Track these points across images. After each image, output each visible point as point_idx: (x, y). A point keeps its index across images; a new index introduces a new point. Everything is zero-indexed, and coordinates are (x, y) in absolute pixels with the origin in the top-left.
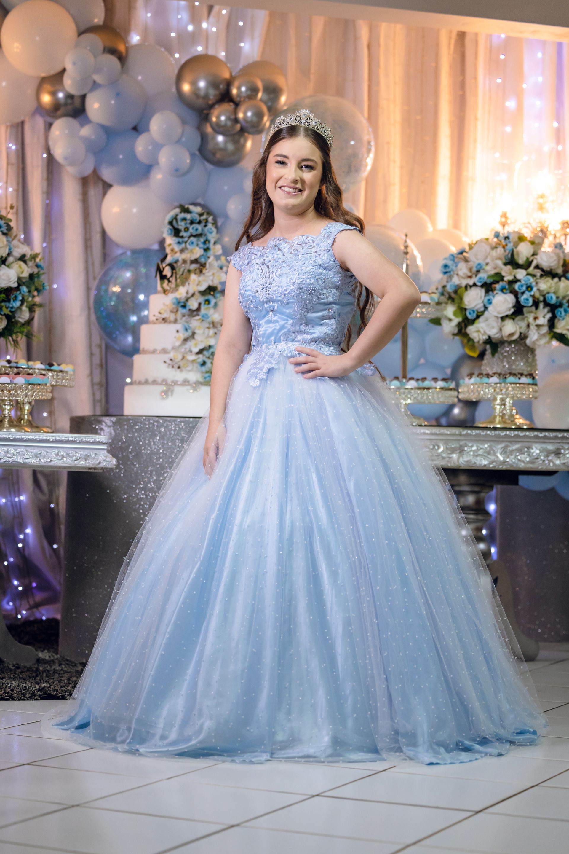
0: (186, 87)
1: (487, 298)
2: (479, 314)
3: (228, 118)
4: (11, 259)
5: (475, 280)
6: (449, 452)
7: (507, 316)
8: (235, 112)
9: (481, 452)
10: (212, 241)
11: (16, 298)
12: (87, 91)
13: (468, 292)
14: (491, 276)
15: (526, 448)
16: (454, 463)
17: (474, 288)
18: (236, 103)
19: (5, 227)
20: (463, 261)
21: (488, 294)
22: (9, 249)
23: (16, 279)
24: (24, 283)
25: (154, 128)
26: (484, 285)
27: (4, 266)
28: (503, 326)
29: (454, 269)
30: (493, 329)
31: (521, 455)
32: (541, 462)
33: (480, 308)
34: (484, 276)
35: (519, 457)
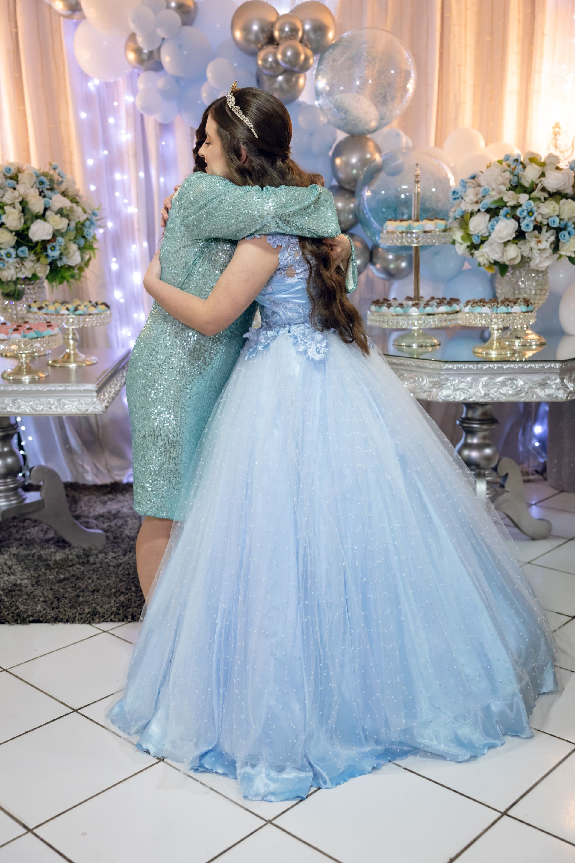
0: (238, 34)
1: (491, 223)
2: (483, 239)
4: (48, 213)
5: (480, 206)
6: (431, 386)
7: (509, 241)
9: (462, 386)
11: (53, 248)
12: (157, 46)
13: (473, 218)
14: (495, 202)
15: (510, 380)
16: (433, 398)
17: (479, 214)
18: (278, 44)
19: (48, 184)
20: (474, 185)
21: (492, 219)
22: (45, 204)
23: (51, 231)
24: (62, 233)
25: (209, 75)
26: (488, 211)
27: (39, 221)
28: (505, 251)
29: (463, 194)
30: (497, 253)
31: (503, 388)
32: (524, 394)
33: (485, 233)
34: (488, 202)
35: (501, 390)
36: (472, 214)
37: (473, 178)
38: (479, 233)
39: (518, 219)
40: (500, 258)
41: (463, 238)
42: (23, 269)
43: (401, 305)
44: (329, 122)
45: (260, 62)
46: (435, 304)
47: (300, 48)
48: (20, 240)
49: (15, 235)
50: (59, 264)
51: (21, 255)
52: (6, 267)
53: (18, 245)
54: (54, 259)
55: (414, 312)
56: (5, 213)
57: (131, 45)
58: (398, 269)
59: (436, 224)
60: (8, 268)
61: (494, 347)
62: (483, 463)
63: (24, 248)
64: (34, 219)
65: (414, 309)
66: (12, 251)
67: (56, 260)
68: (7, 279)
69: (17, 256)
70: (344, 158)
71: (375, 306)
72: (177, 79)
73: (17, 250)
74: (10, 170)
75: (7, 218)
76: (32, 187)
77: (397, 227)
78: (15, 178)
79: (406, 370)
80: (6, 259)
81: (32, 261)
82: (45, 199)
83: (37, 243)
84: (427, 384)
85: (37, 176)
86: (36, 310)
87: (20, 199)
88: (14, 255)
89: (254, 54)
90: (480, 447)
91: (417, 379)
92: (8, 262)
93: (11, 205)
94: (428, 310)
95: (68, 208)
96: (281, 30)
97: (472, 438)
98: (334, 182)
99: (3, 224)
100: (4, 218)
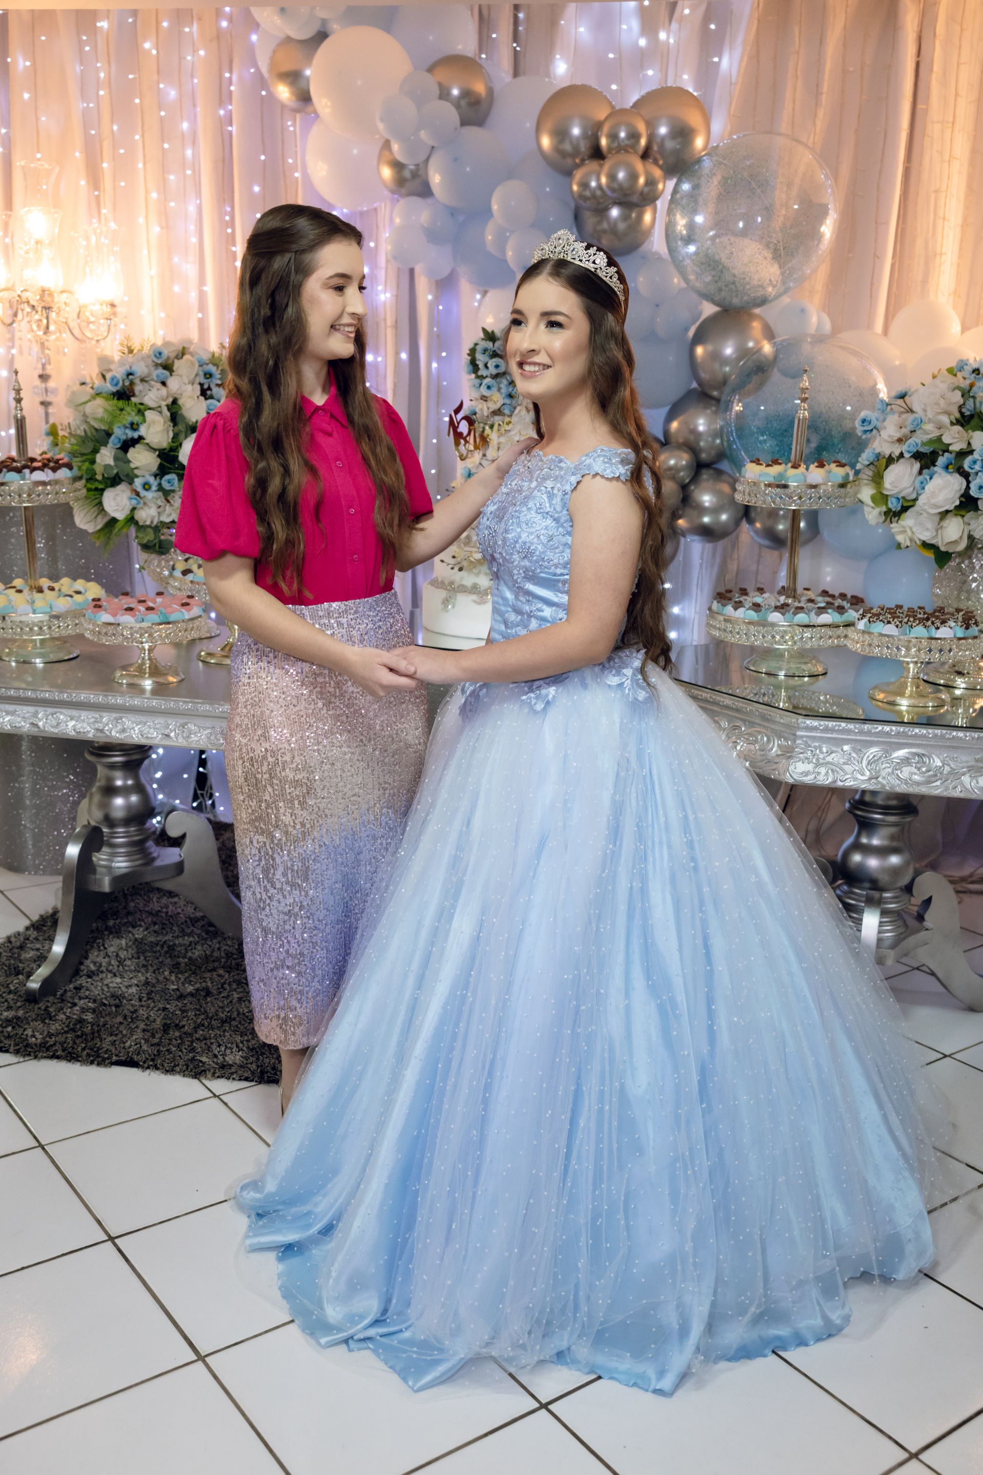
0: (546, 141)
1: (921, 478)
2: (906, 504)
5: (904, 448)
6: (779, 752)
7: (947, 512)
9: (832, 758)
12: (424, 158)
13: (891, 467)
14: (931, 442)
15: (919, 755)
16: (779, 774)
17: (902, 460)
18: (604, 160)
19: (219, 376)
20: (902, 410)
21: (925, 471)
25: (495, 207)
26: (917, 456)
28: (941, 527)
29: (879, 424)
30: (928, 529)
31: (904, 769)
32: (938, 783)
33: (909, 493)
34: (917, 442)
35: (899, 772)
36: (890, 460)
37: (902, 396)
38: (898, 493)
39: (966, 475)
40: (934, 538)
41: (873, 498)
42: (168, 508)
43: (756, 606)
44: (689, 287)
45: (575, 188)
46: (815, 609)
47: (639, 166)
48: (165, 464)
49: (159, 456)
51: (166, 486)
52: (141, 505)
53: (162, 472)
55: (777, 619)
56: (146, 421)
57: (385, 156)
59: (829, 472)
60: (147, 506)
61: (908, 692)
62: (884, 879)
63: (173, 477)
64: (189, 432)
65: (777, 614)
66: (151, 480)
68: (147, 521)
69: (160, 489)
70: (710, 347)
73: (161, 479)
74: (160, 354)
75: (149, 428)
76: (191, 382)
77: (762, 475)
78: (168, 366)
79: (744, 721)
80: (144, 493)
82: (210, 401)
84: (774, 750)
85: (201, 366)
86: (180, 575)
87: (170, 400)
88: (154, 488)
89: (569, 173)
90: (882, 852)
91: (759, 738)
92: (145, 497)
93: (154, 409)
94: (801, 618)
96: (613, 136)
97: (870, 836)
98: (694, 385)
99: (141, 438)
100: (143, 431)
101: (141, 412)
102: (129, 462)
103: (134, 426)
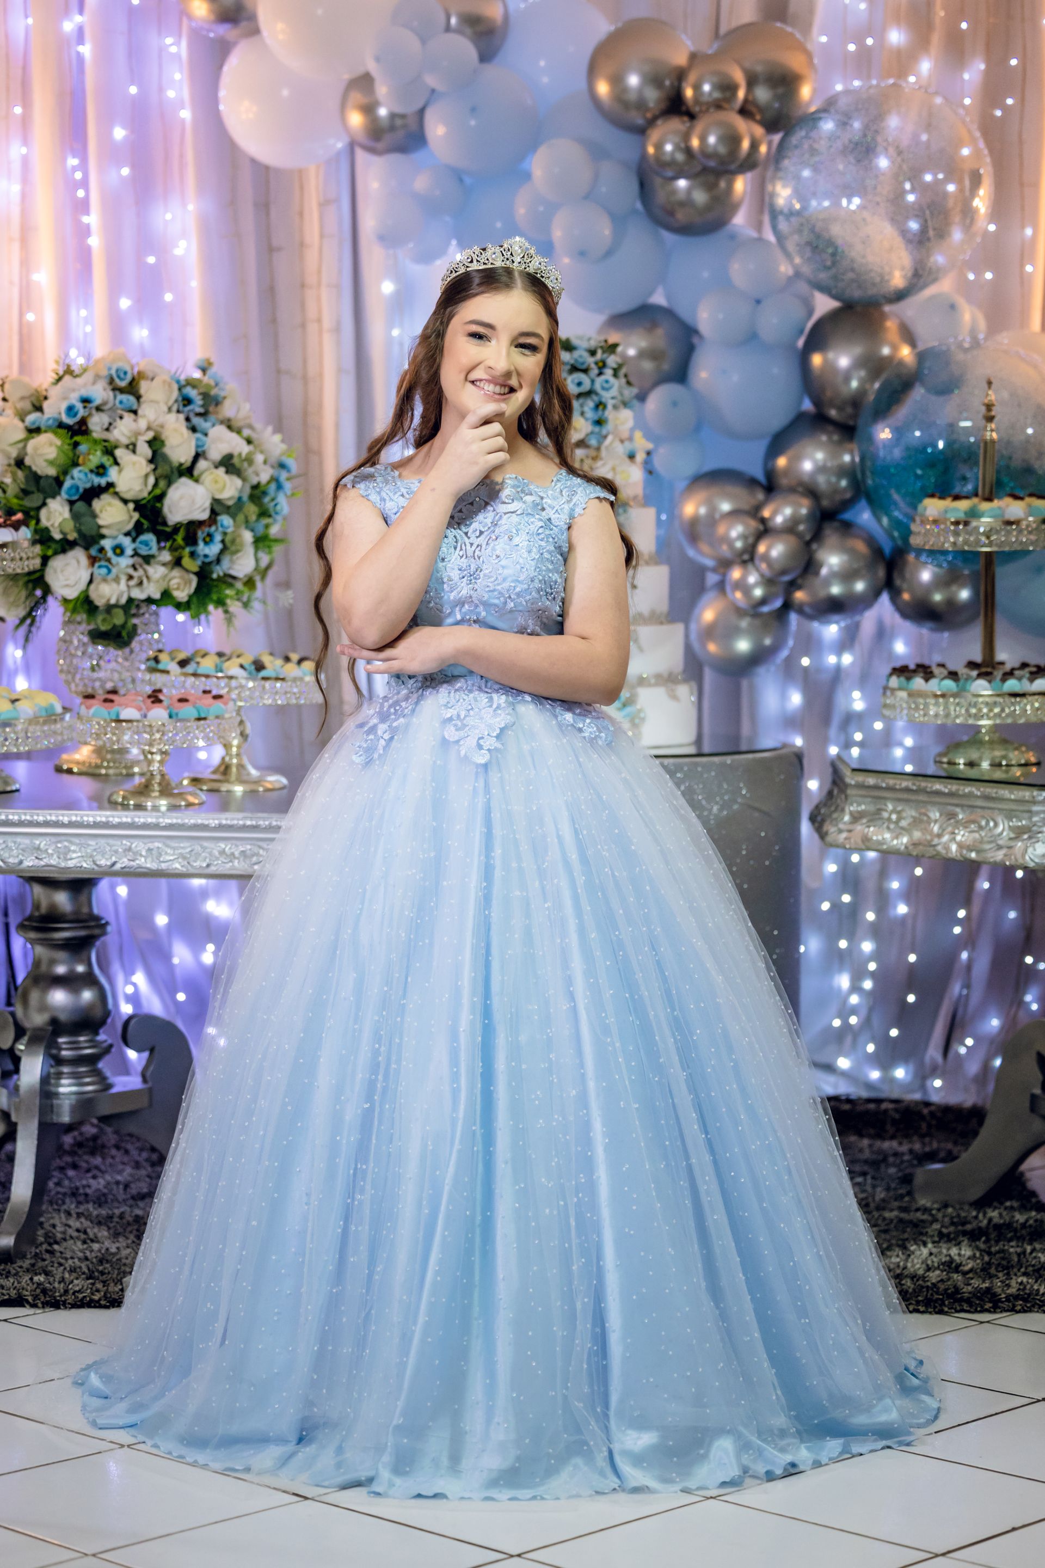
0: (603, 88)
3: (677, 147)
4: (202, 464)
6: (1012, 835)
8: (686, 137)
10: (610, 403)
11: (209, 539)
12: (417, 105)
16: (1016, 860)
18: (692, 116)
19: (201, 403)
22: (197, 446)
23: (207, 504)
24: (229, 507)
25: (536, 170)
27: (184, 480)
42: (145, 580)
43: (953, 675)
44: (798, 274)
45: (651, 150)
46: (1028, 675)
47: (741, 124)
48: (143, 521)
49: (135, 510)
50: (217, 572)
51: (144, 551)
52: (113, 575)
53: (138, 530)
54: (207, 560)
55: (982, 688)
56: (116, 463)
57: (357, 97)
58: (951, 603)
59: (1029, 506)
60: (117, 580)
63: (150, 537)
64: (176, 473)
65: (982, 682)
66: (126, 541)
67: (210, 563)
68: (109, 600)
69: (136, 554)
70: (829, 355)
71: (898, 676)
72: (458, 175)
73: (136, 540)
74: (125, 373)
75: (120, 471)
76: (170, 409)
77: (946, 512)
78: (132, 389)
79: (961, 806)
80: (115, 559)
81: (164, 565)
82: (198, 435)
83: (176, 528)
84: (1005, 834)
85: (180, 389)
86: (173, 667)
87: (150, 435)
88: (129, 552)
89: (638, 131)
91: (983, 823)
92: (118, 564)
93: (127, 447)
94: (1012, 685)
95: (244, 455)
96: (699, 87)
98: (807, 405)
99: (110, 485)
100: (113, 474)
101: (109, 451)
102: (94, 516)
103: (101, 470)
